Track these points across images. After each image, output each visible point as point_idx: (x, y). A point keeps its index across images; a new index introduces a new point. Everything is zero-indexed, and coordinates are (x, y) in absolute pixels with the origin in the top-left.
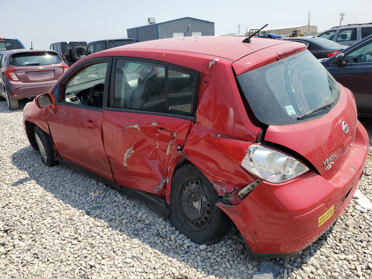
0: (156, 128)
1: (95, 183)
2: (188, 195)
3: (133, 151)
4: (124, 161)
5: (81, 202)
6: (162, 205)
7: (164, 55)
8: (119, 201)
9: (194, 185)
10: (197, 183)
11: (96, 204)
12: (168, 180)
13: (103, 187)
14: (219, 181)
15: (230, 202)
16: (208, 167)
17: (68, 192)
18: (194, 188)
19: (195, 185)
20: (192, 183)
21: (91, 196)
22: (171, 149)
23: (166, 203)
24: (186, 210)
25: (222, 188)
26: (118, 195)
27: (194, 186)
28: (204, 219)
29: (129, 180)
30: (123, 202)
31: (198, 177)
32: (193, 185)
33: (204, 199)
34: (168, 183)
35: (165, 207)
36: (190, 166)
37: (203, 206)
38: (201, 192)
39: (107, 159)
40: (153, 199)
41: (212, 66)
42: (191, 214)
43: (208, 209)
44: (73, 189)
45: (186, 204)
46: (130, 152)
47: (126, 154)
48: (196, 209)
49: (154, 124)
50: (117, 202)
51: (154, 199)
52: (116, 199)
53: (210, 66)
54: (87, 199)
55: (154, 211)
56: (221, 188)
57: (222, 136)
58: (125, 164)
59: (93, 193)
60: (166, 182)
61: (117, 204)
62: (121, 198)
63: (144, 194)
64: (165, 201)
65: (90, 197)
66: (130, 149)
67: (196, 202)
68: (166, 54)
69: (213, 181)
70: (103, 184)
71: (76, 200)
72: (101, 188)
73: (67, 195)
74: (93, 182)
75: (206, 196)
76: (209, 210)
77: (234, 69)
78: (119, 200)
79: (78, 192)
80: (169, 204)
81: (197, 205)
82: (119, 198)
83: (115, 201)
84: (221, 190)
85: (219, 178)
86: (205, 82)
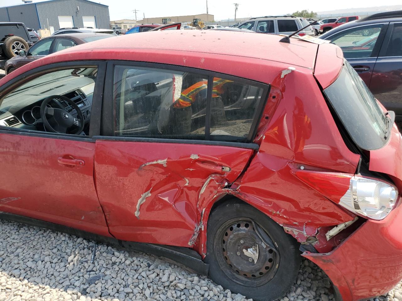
0: (196, 161)
1: (67, 239)
2: (233, 241)
3: (150, 195)
4: (136, 210)
5: (62, 276)
6: (196, 260)
7: (203, 61)
8: (120, 262)
9: (243, 228)
10: (247, 226)
11: (88, 273)
12: (203, 227)
13: (83, 244)
14: (295, 223)
15: (314, 247)
16: (277, 208)
17: (30, 264)
18: (244, 233)
19: (245, 228)
20: (239, 226)
21: (72, 261)
22: (209, 186)
23: (202, 256)
24: (233, 261)
25: (300, 231)
26: (116, 253)
27: (244, 230)
28: (265, 269)
29: (139, 232)
30: (128, 262)
31: (251, 218)
32: (241, 228)
33: (264, 245)
34: (203, 229)
35: (201, 261)
36: (238, 205)
37: (263, 254)
38: (257, 237)
39: (100, 208)
40: (178, 253)
41: (285, 76)
42: (242, 265)
43: (269, 256)
44: (36, 256)
45: (232, 253)
46: (145, 196)
47: (139, 201)
48: (249, 257)
49: (194, 157)
50: (117, 264)
51: (180, 253)
52: (114, 259)
53: (282, 76)
54: (70, 269)
55: (176, 266)
56: (298, 232)
57: (306, 168)
58: (137, 214)
59: (73, 256)
60: (200, 229)
61: (121, 267)
62: (122, 256)
63: (163, 248)
64: (198, 253)
65: (72, 263)
66: (147, 193)
67: (249, 249)
68: (206, 59)
69: (283, 224)
70: (82, 240)
71: (52, 273)
72: (81, 246)
73: (31, 268)
74: (64, 239)
75: (265, 241)
76: (271, 257)
77: (318, 80)
78: (120, 260)
79: (47, 259)
80: (205, 256)
81: (251, 253)
82: (119, 257)
83: (114, 263)
84: (301, 235)
85: (295, 219)
86: (274, 97)
